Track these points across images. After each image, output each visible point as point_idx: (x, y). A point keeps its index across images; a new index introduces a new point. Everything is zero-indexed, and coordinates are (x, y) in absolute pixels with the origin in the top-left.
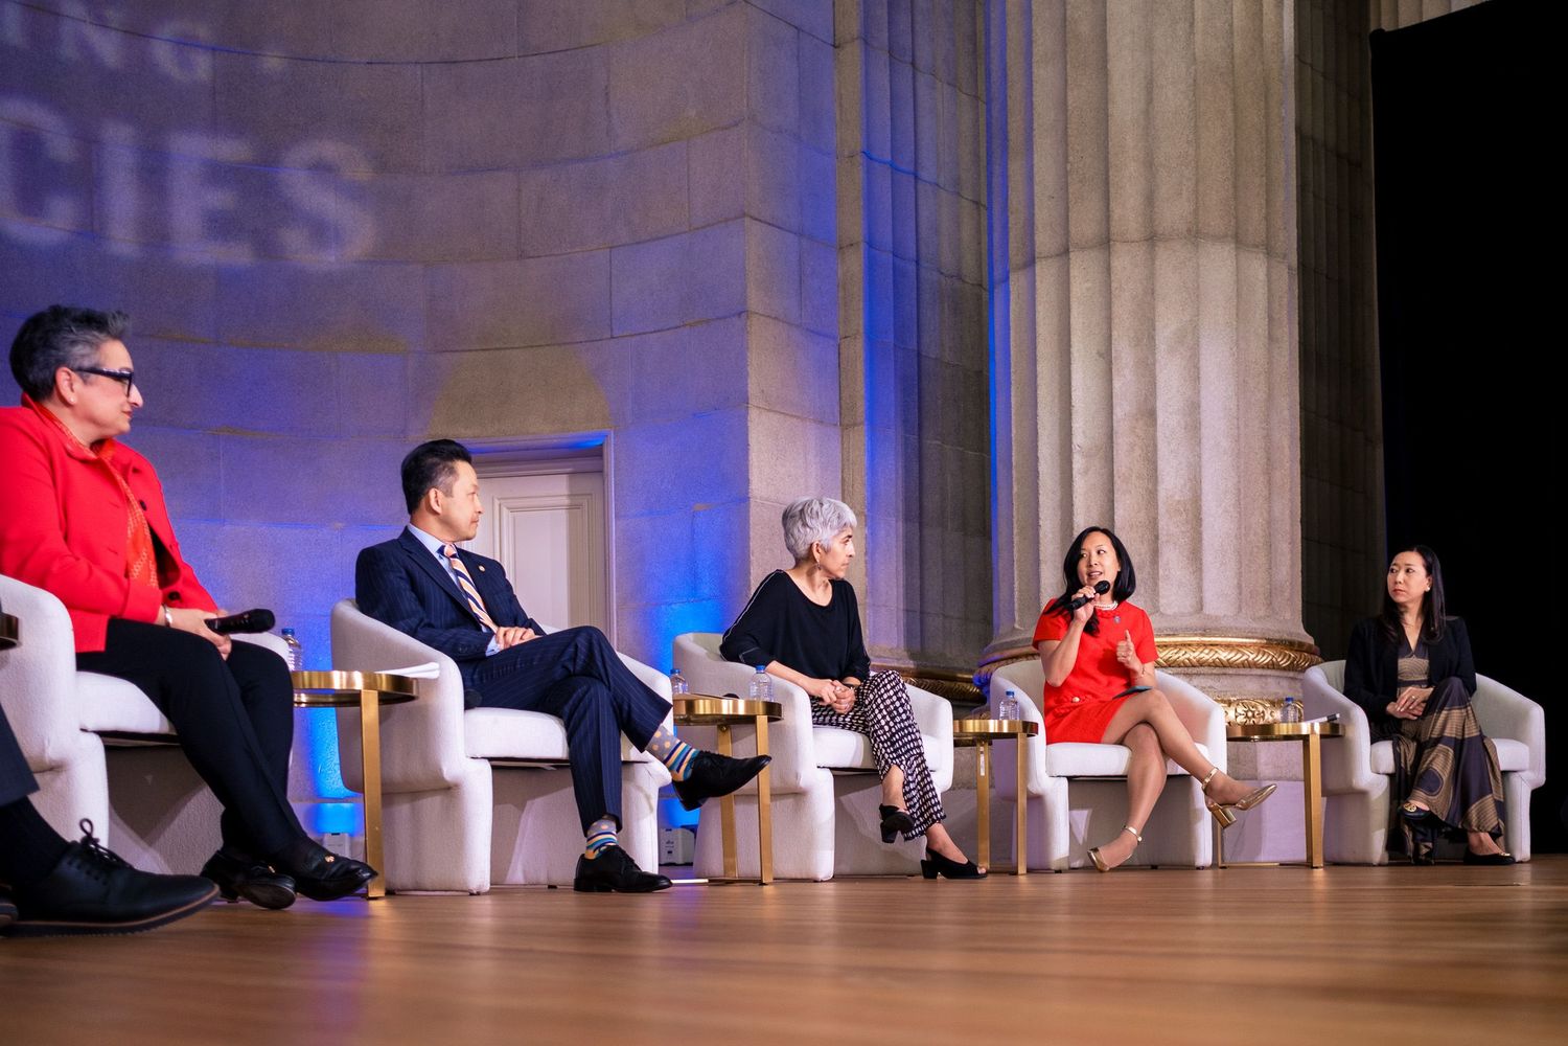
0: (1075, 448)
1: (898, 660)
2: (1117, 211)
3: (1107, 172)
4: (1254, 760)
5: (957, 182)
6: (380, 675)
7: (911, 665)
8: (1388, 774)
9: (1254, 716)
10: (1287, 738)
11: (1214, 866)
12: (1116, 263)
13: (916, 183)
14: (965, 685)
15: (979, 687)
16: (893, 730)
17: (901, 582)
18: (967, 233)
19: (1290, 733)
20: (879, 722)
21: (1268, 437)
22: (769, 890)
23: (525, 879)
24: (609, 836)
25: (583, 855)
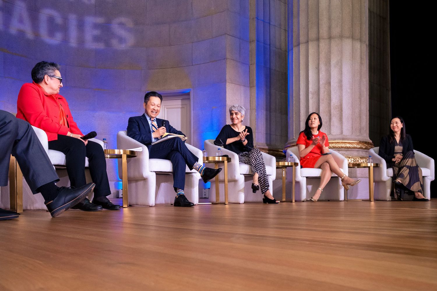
0: (310, 92)
1: (264, 146)
2: (321, 31)
3: (319, 21)
4: (356, 173)
5: (280, 25)
6: (127, 150)
7: (267, 147)
8: (391, 177)
9: (356, 161)
10: (364, 167)
11: (345, 200)
12: (321, 45)
13: (270, 25)
14: (281, 153)
15: (284, 153)
16: (256, 164)
17: (265, 126)
18: (283, 38)
19: (365, 166)
21: (360, 89)
22: (227, 206)
23: (165, 202)
24: (181, 192)
25: (176, 197)
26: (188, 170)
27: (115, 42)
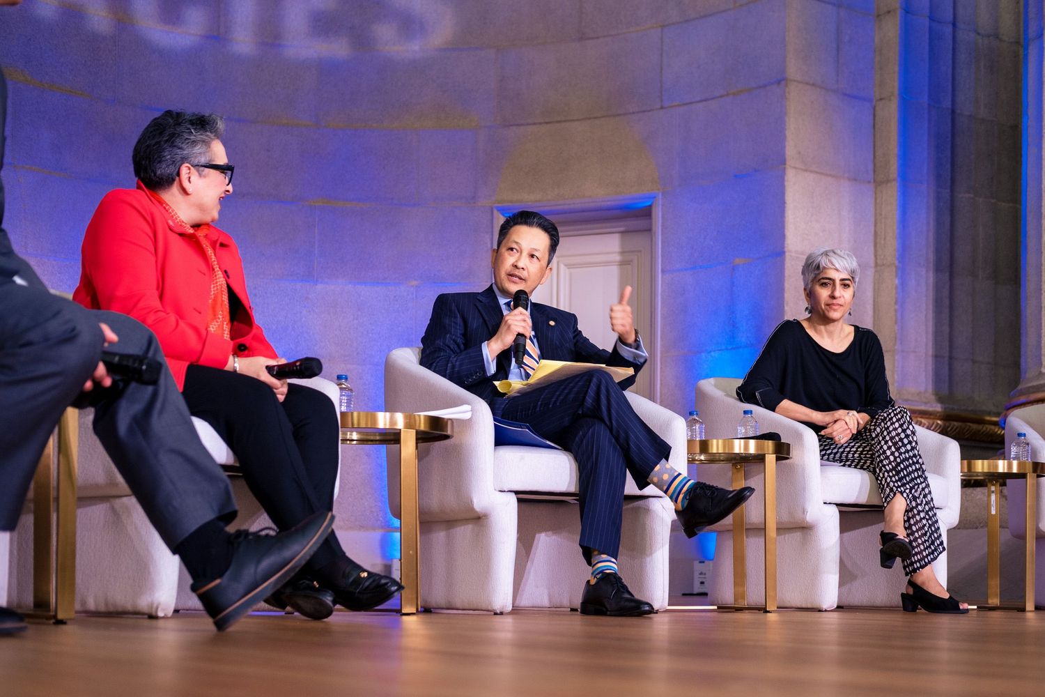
1: (926, 403)
6: (419, 416)
7: (938, 408)
14: (993, 427)
17: (931, 330)
22: (772, 617)
23: (550, 601)
24: (608, 564)
25: (588, 582)
26: (631, 487)
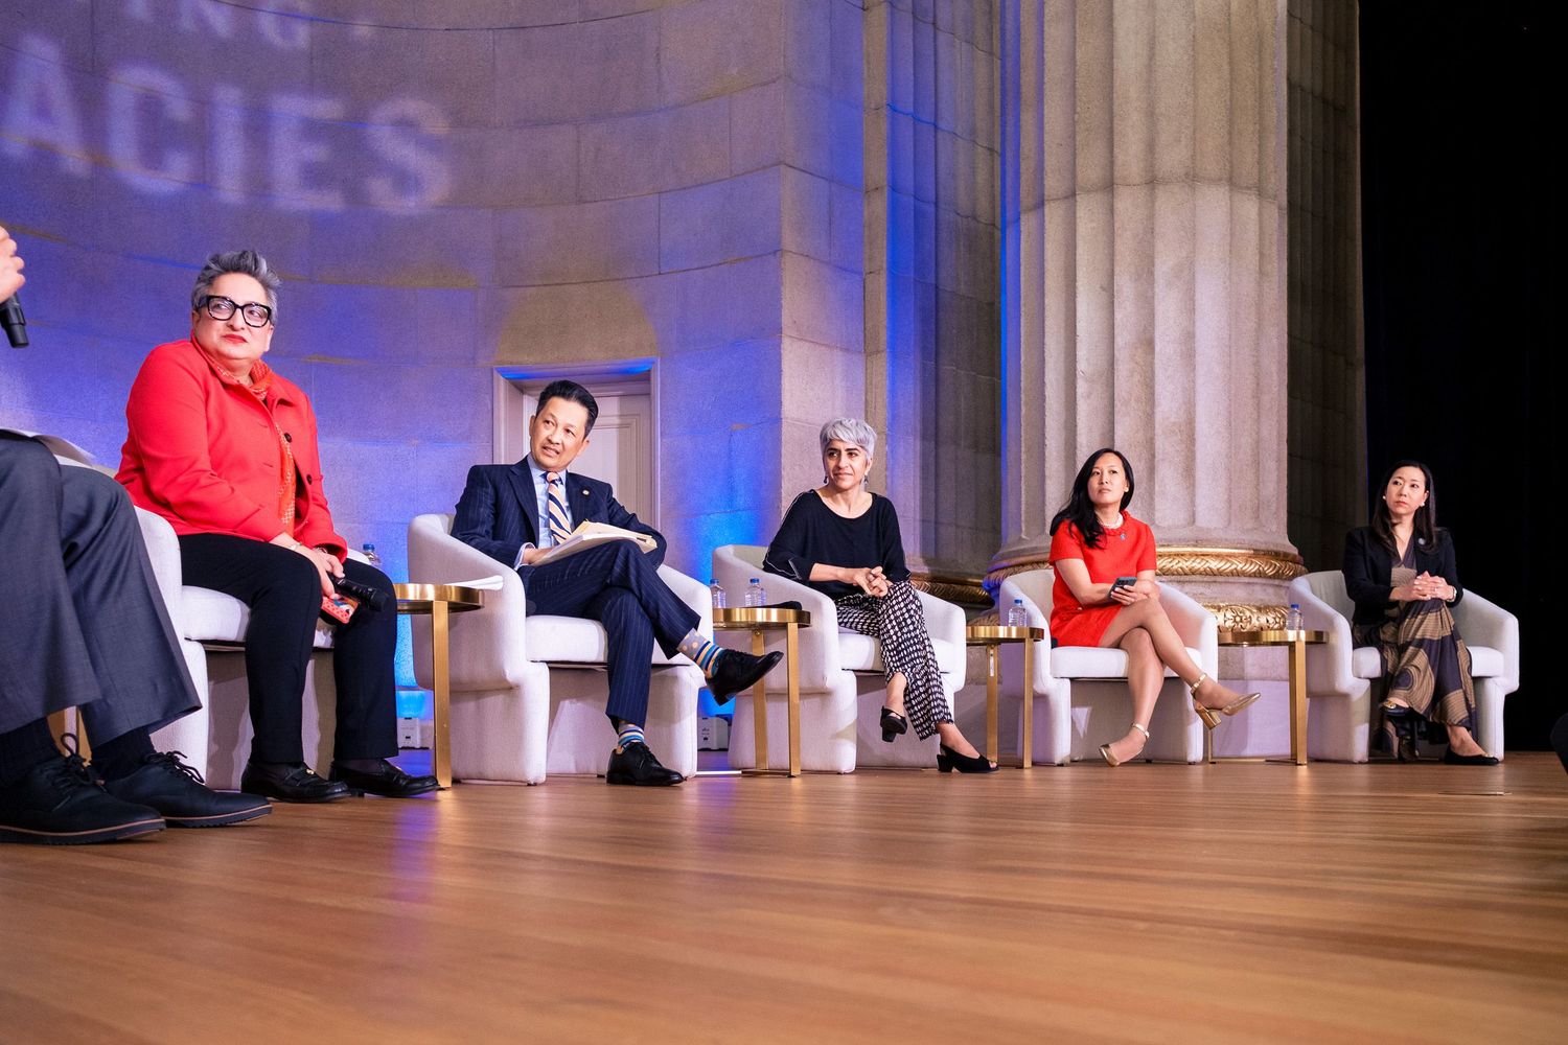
0: (1079, 374)
2: (1120, 158)
3: (1112, 122)
4: (1241, 661)
5: (973, 132)
6: (450, 587)
7: (925, 570)
8: (1369, 679)
9: (1241, 621)
10: (1275, 644)
11: (1205, 758)
12: (1119, 205)
13: (936, 132)
14: (975, 588)
15: (989, 592)
17: (920, 497)
18: (982, 177)
19: (1278, 640)
20: (888, 631)
21: (1257, 364)
22: (796, 783)
23: (577, 769)
24: (635, 733)
25: (615, 750)
27: (380, 190)
